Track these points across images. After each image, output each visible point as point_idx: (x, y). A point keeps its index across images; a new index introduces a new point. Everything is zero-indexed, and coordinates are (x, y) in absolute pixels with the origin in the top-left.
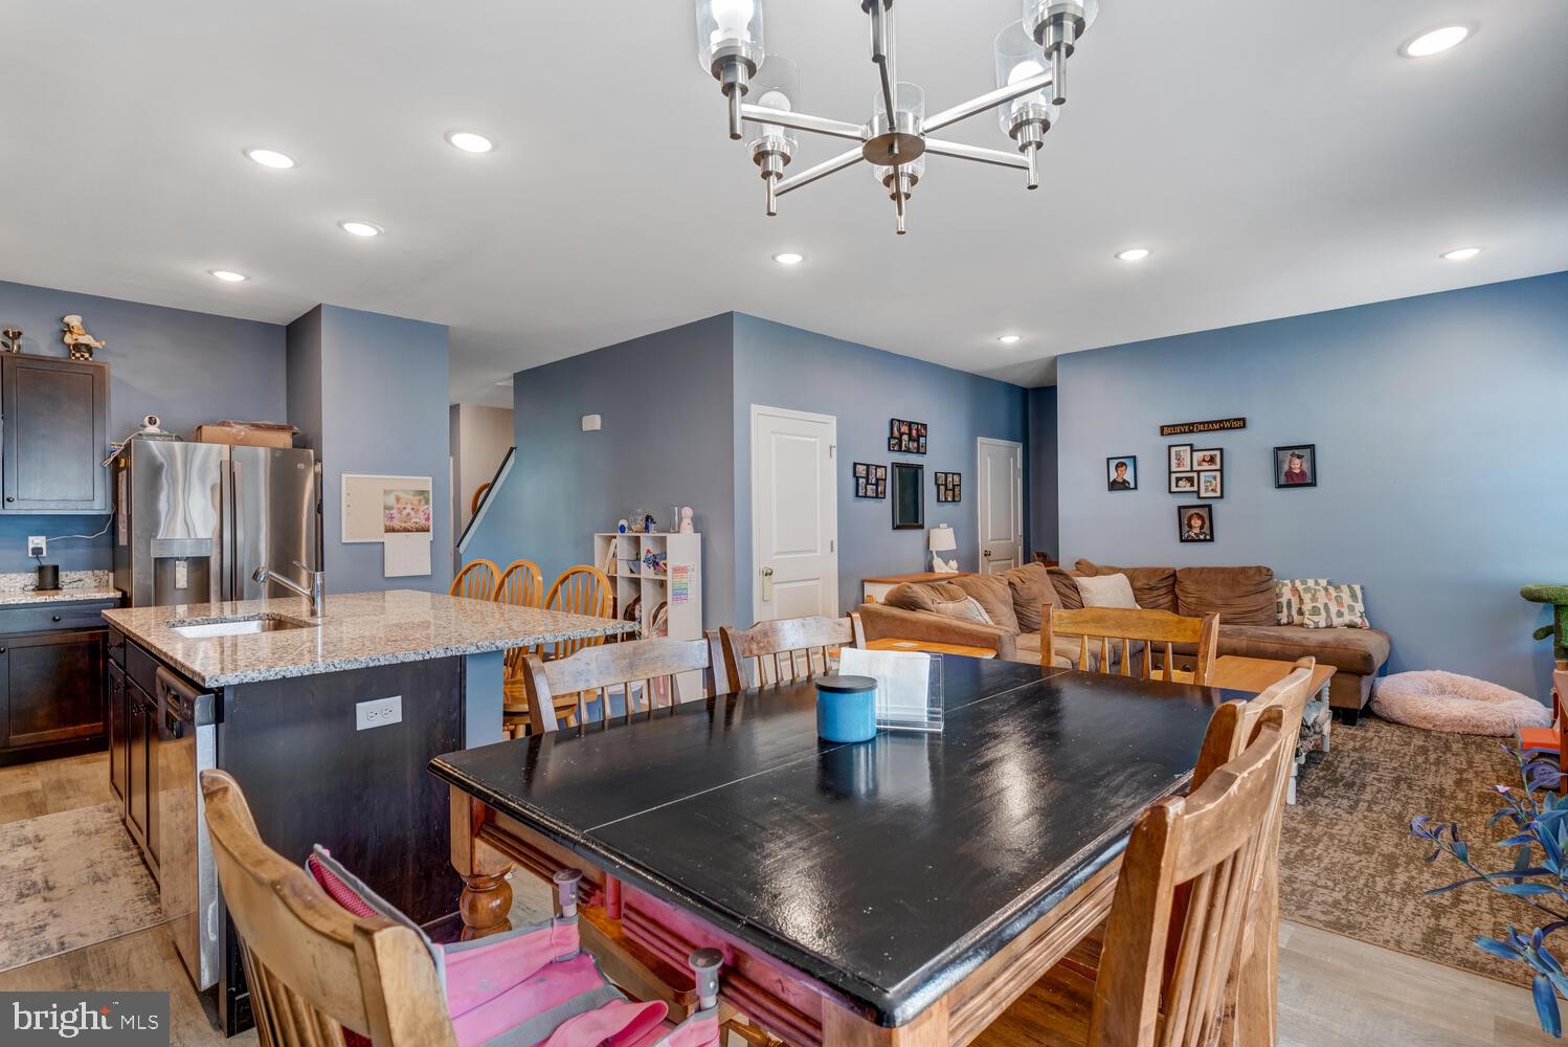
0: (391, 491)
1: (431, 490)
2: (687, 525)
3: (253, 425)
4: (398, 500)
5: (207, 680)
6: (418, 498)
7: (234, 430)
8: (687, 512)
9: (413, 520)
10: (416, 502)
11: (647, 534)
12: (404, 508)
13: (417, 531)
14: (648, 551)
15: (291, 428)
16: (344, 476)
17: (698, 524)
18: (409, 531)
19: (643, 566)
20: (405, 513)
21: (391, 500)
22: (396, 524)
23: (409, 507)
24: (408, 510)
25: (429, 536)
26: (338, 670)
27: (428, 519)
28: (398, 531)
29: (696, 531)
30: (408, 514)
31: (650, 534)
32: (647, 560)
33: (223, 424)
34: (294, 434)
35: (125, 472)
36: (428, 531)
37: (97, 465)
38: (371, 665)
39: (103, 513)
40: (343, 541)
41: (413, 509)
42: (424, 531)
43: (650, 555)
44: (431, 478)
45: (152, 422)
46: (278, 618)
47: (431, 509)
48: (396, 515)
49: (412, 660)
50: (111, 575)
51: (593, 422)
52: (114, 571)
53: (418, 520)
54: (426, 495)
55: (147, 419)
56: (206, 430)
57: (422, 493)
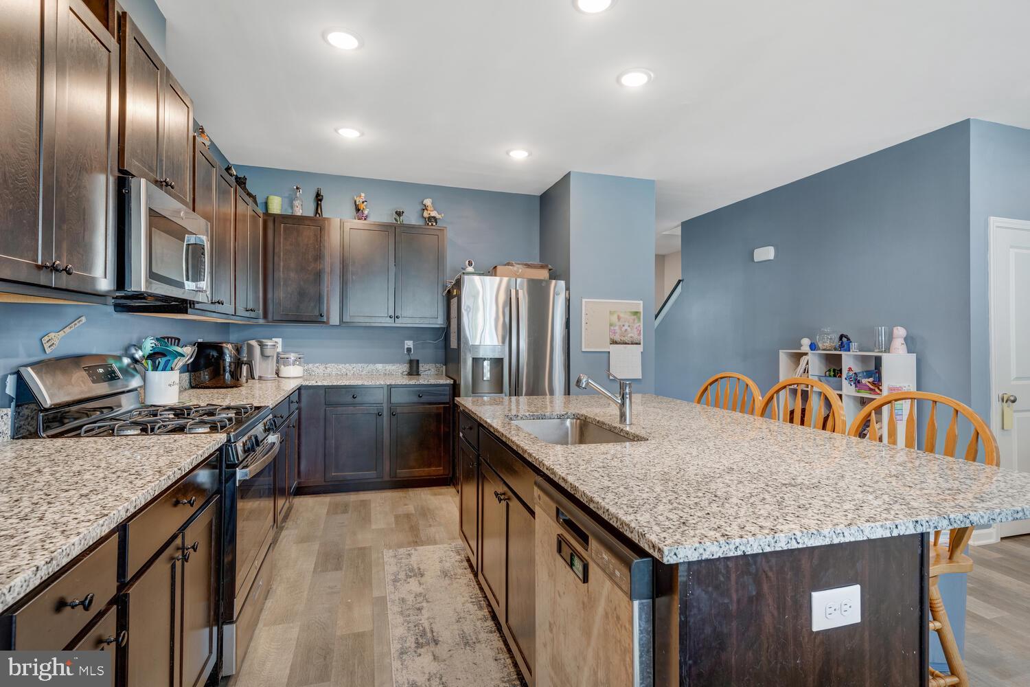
0: (614, 312)
1: (642, 311)
2: (899, 344)
3: (526, 265)
4: (619, 318)
5: (666, 553)
6: (633, 317)
7: (515, 269)
8: (900, 332)
9: (629, 335)
10: (631, 321)
11: (848, 353)
12: (624, 326)
13: (632, 344)
14: (850, 369)
15: (547, 266)
16: (584, 300)
17: (911, 344)
18: (626, 343)
19: (845, 383)
20: (624, 329)
21: (614, 319)
22: (617, 338)
23: (627, 324)
24: (626, 327)
25: (640, 348)
26: (800, 546)
27: (639, 334)
28: (620, 343)
29: (909, 351)
30: (626, 330)
31: (851, 353)
32: (849, 378)
33: (508, 264)
34: (550, 270)
35: (456, 298)
36: (640, 344)
37: (439, 294)
38: (836, 541)
39: (442, 326)
40: (583, 350)
41: (629, 326)
42: (636, 344)
43: (851, 373)
44: (641, 302)
45: (470, 264)
46: (583, 418)
47: (642, 326)
48: (618, 331)
49: (879, 536)
50: (444, 367)
51: (766, 253)
52: (446, 365)
53: (633, 335)
54: (638, 315)
55: (467, 262)
56: (499, 268)
57: (636, 313)
